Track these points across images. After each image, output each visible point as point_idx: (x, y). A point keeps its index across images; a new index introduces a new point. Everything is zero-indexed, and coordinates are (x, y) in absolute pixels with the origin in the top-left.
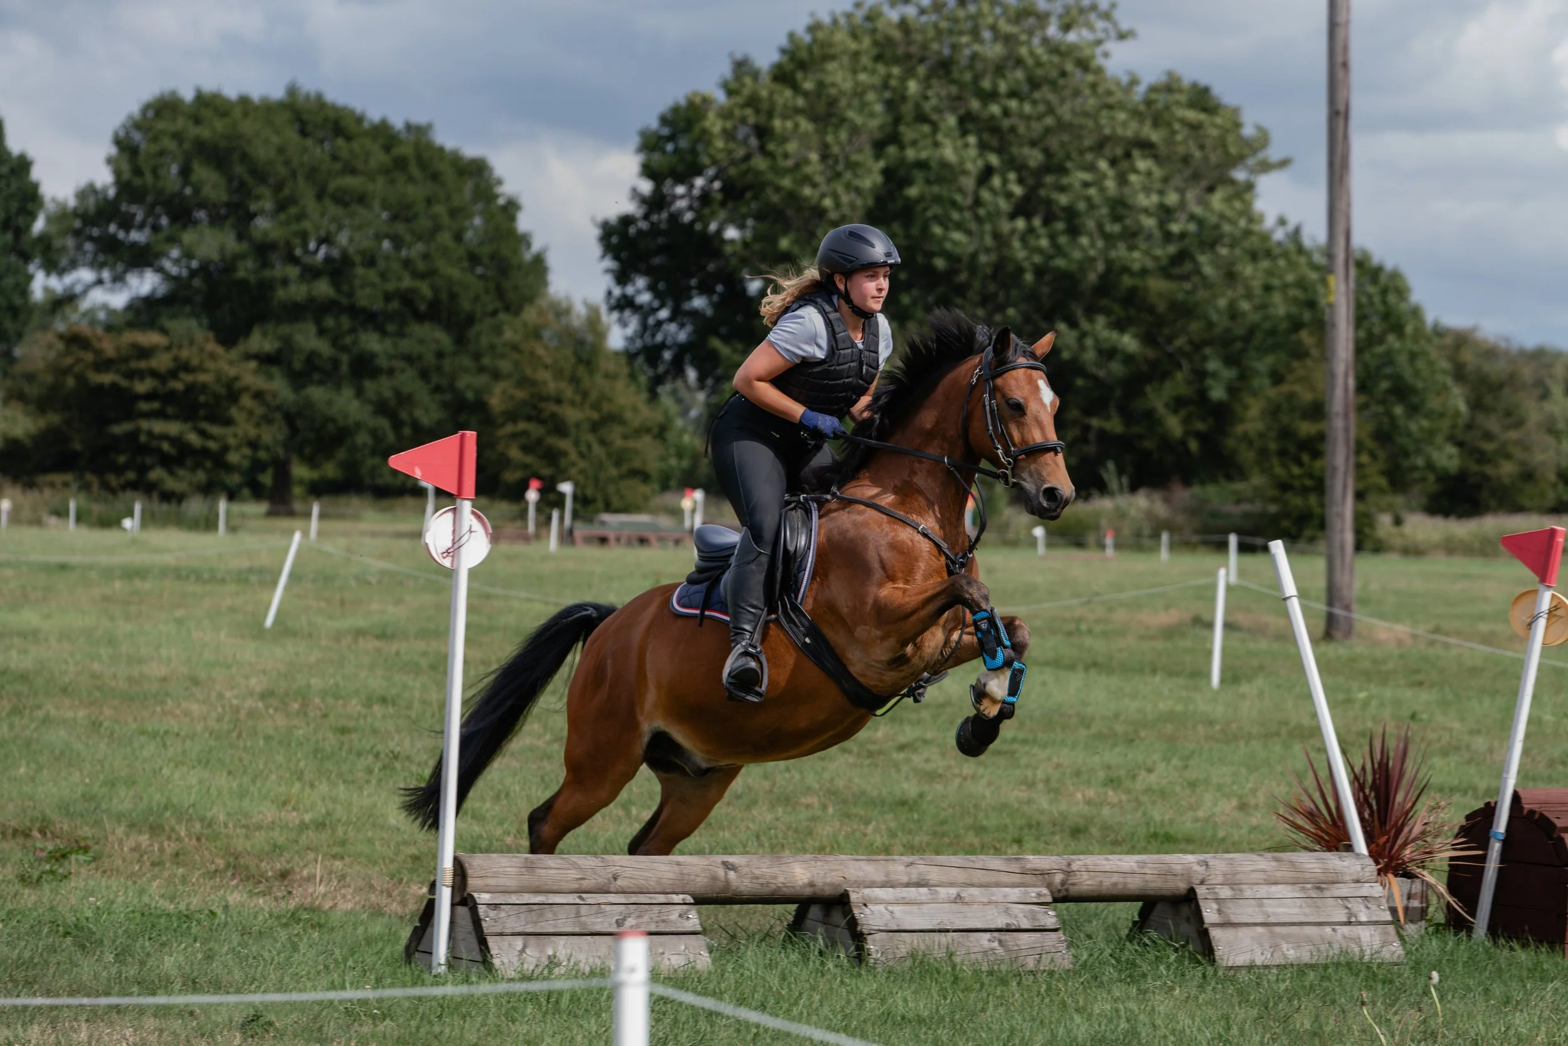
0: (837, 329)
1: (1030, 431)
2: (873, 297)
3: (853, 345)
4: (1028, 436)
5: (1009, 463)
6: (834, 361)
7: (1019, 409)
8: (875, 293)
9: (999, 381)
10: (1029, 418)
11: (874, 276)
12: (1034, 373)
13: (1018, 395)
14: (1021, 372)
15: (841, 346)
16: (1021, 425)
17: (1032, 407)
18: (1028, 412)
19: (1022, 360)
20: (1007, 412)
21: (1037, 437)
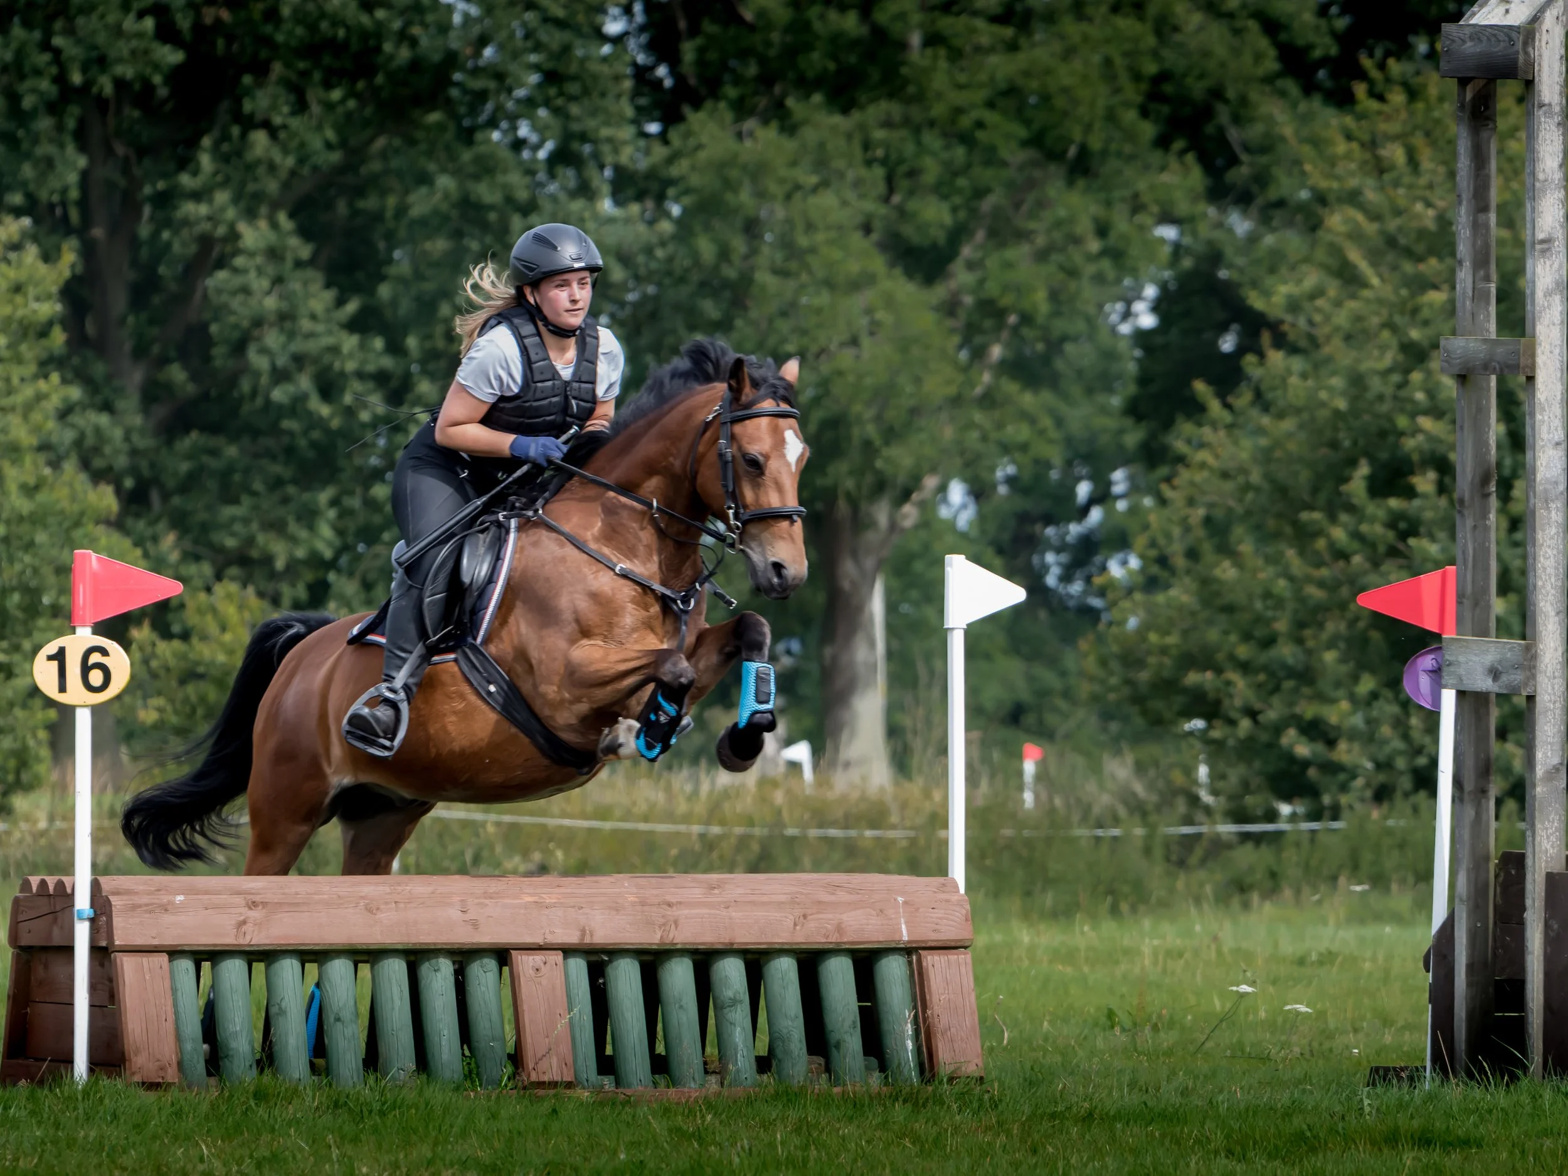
0: (533, 357)
1: (767, 494)
2: (567, 311)
3: (555, 375)
4: (763, 500)
5: (738, 528)
6: (530, 396)
7: (756, 467)
8: (568, 305)
9: (738, 429)
10: (767, 479)
11: (566, 284)
12: (782, 422)
13: (755, 449)
14: (764, 421)
15: (537, 377)
16: (757, 486)
17: (773, 466)
18: (767, 472)
19: (768, 405)
20: (742, 466)
21: (773, 500)
